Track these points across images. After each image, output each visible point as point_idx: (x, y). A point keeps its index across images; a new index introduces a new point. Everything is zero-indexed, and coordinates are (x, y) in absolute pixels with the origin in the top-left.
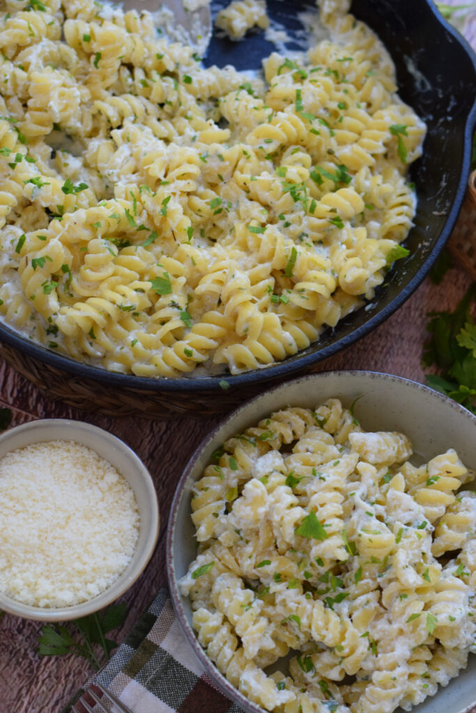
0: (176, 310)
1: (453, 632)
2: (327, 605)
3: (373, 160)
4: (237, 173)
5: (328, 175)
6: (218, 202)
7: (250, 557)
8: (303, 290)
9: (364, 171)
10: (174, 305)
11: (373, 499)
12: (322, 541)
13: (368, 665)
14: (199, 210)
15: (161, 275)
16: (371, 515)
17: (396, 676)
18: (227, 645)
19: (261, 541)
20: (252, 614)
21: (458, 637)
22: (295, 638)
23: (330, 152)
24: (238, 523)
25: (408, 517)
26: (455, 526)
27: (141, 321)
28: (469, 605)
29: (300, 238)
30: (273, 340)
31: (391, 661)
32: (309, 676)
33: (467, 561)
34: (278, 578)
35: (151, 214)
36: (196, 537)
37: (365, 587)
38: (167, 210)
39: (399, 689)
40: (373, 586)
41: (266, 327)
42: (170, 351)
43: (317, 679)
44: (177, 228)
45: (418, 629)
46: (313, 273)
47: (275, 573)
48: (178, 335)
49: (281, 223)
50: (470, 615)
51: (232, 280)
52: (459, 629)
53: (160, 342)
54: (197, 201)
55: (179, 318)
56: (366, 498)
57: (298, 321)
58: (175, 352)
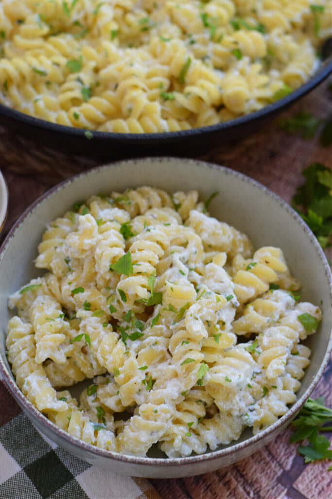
1: (229, 394)
2: (122, 338)
3: (289, 27)
6: (145, 21)
7: (70, 284)
8: (189, 94)
9: (279, 31)
10: (79, 80)
11: (193, 266)
12: (128, 276)
13: (140, 399)
14: (130, 25)
15: (77, 58)
16: (183, 274)
17: (158, 410)
18: (25, 350)
19: (84, 274)
20: (51, 326)
21: (232, 402)
22: (89, 365)
23: (254, 11)
24: (67, 250)
25: (217, 286)
26: (260, 311)
27: (51, 89)
28: (252, 379)
29: (203, 58)
30: (151, 124)
31: (159, 396)
32: (90, 399)
33: (261, 341)
34: (88, 306)
36: (35, 263)
37: (159, 332)
38: (99, 11)
39: (159, 423)
40: (166, 333)
43: (96, 404)
44: (103, 27)
45: (190, 373)
46: (202, 82)
47: (86, 301)
50: (249, 386)
51: (130, 67)
52: (235, 394)
54: (130, 18)
55: (80, 91)
56: (186, 263)
57: (179, 120)
58: (69, 117)
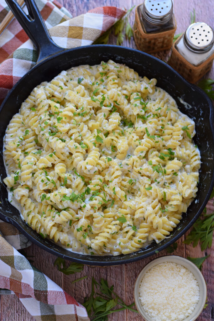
0: (130, 227)
3: (179, 143)
4: (134, 168)
5: (166, 155)
6: (131, 181)
8: (172, 205)
9: (178, 148)
10: (129, 225)
14: (125, 186)
23: (164, 146)
30: (167, 227)
35: (110, 194)
38: (115, 192)
41: (164, 223)
42: (133, 242)
44: (121, 197)
46: (173, 197)
48: (134, 235)
49: (156, 183)
51: (147, 211)
53: (128, 240)
55: (132, 229)
58: (136, 243)
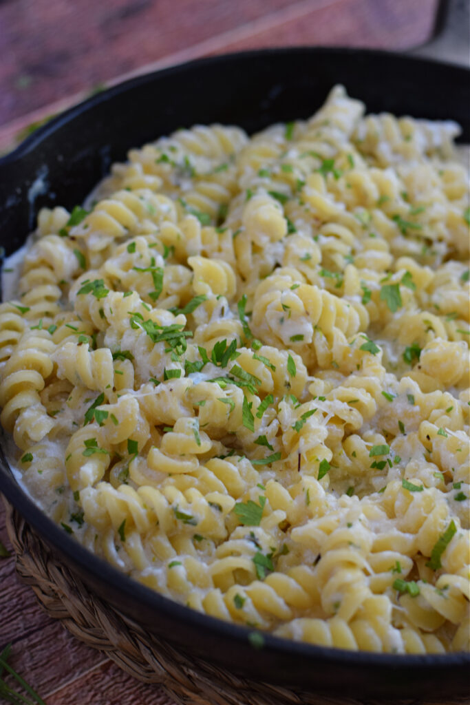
0: (251, 545)
6: (384, 451)
8: (446, 588)
10: (252, 538)
14: (354, 454)
15: (255, 499)
27: (201, 550)
38: (304, 425)
42: (217, 594)
44: (308, 453)
48: (241, 576)
49: (454, 492)
51: (346, 529)
53: (211, 581)
54: (356, 442)
55: (252, 557)
57: (423, 632)
58: (225, 601)
